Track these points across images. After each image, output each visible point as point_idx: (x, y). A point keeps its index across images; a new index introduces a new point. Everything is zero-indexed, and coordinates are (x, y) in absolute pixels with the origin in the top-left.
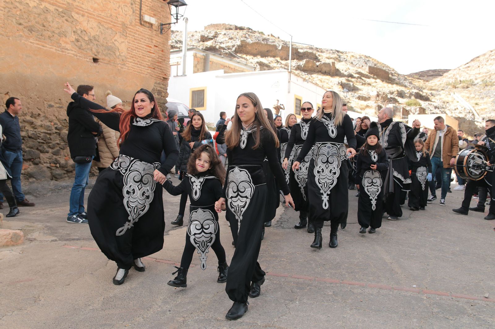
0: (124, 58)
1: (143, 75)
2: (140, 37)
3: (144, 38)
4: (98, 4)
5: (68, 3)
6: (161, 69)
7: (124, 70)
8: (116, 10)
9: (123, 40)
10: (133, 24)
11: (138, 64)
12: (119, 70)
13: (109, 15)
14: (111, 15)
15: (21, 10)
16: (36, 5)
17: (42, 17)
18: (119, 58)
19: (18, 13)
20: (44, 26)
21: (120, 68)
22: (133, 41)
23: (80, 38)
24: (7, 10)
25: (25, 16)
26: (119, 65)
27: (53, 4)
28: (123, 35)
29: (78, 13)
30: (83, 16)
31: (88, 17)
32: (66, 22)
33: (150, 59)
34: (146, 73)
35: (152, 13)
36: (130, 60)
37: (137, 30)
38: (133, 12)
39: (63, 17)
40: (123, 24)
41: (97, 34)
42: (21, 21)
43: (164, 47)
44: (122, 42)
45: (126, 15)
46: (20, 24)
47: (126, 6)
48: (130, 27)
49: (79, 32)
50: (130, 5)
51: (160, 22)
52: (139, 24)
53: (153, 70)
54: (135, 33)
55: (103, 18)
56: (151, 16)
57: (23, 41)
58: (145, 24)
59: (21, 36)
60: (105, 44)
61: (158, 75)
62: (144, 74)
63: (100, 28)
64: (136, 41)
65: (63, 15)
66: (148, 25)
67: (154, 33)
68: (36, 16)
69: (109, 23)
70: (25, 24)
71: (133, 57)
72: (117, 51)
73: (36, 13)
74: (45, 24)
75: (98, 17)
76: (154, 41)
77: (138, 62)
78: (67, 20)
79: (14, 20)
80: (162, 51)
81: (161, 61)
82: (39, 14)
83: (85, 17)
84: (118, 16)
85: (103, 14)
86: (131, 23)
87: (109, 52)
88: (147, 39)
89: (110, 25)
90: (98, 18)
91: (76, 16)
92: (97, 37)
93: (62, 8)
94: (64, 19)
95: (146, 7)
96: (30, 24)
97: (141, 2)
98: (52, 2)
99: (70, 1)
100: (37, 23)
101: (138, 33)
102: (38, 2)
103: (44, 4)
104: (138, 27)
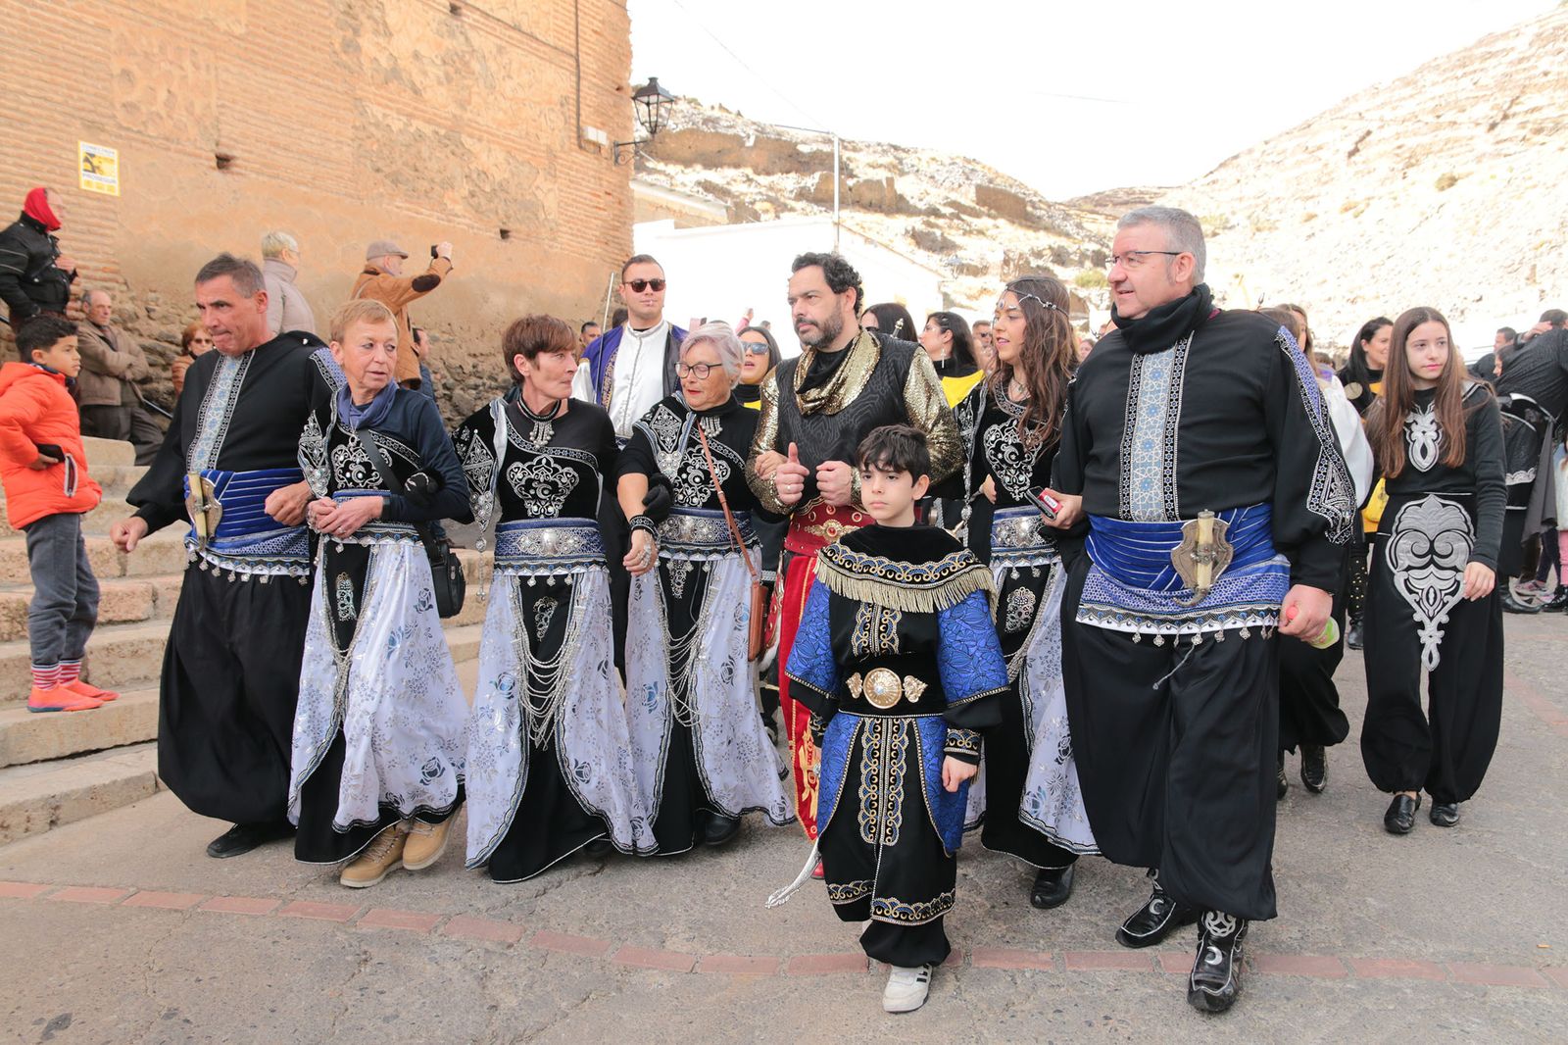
0: (553, 225)
1: (587, 259)
2: (580, 175)
3: (587, 178)
4: (505, 113)
5: (455, 116)
6: (618, 243)
7: (555, 250)
8: (534, 121)
9: (550, 187)
10: (566, 148)
11: (577, 236)
12: (545, 251)
13: (523, 133)
14: (527, 134)
15: (378, 141)
16: (401, 126)
17: (413, 150)
18: (544, 226)
19: (375, 147)
20: (416, 170)
21: (547, 247)
22: (569, 187)
23: (476, 189)
24: (356, 145)
25: (386, 152)
26: (546, 241)
27: (428, 122)
28: (549, 173)
29: (471, 136)
30: (480, 140)
31: (489, 141)
32: (452, 157)
33: (599, 223)
34: (592, 255)
35: (599, 120)
36: (564, 229)
37: (573, 162)
38: (566, 122)
39: (447, 146)
40: (549, 150)
41: (506, 176)
42: (380, 164)
43: (622, 194)
44: (550, 190)
45: (553, 130)
46: (378, 170)
47: (553, 110)
48: (563, 156)
49: (475, 176)
50: (559, 107)
51: (613, 138)
52: (577, 148)
53: (605, 246)
54: (570, 168)
55: (513, 141)
56: (597, 128)
57: (384, 206)
58: (587, 146)
59: (382, 195)
60: (519, 197)
61: (615, 256)
62: (589, 256)
63: (509, 164)
64: (572, 186)
65: (447, 141)
66: (592, 147)
67: (604, 163)
68: (403, 149)
69: (525, 152)
70: (387, 170)
71: (569, 222)
72: (541, 209)
73: (402, 145)
74: (418, 165)
75: (505, 139)
76: (605, 183)
77: (579, 230)
78: (453, 153)
79: (368, 163)
80: (620, 203)
81: (618, 224)
82: (408, 146)
83: (485, 142)
84: (539, 133)
85: (513, 132)
86: (562, 147)
87: (527, 214)
88: (593, 180)
89: (527, 156)
90: (505, 142)
91: (468, 142)
92: (504, 183)
93: (445, 127)
94: (448, 150)
95: (587, 108)
96: (394, 167)
97: (578, 97)
98: (427, 116)
99: (458, 112)
100: (406, 164)
101: (575, 167)
102: (404, 119)
103: (417, 123)
104: (574, 154)
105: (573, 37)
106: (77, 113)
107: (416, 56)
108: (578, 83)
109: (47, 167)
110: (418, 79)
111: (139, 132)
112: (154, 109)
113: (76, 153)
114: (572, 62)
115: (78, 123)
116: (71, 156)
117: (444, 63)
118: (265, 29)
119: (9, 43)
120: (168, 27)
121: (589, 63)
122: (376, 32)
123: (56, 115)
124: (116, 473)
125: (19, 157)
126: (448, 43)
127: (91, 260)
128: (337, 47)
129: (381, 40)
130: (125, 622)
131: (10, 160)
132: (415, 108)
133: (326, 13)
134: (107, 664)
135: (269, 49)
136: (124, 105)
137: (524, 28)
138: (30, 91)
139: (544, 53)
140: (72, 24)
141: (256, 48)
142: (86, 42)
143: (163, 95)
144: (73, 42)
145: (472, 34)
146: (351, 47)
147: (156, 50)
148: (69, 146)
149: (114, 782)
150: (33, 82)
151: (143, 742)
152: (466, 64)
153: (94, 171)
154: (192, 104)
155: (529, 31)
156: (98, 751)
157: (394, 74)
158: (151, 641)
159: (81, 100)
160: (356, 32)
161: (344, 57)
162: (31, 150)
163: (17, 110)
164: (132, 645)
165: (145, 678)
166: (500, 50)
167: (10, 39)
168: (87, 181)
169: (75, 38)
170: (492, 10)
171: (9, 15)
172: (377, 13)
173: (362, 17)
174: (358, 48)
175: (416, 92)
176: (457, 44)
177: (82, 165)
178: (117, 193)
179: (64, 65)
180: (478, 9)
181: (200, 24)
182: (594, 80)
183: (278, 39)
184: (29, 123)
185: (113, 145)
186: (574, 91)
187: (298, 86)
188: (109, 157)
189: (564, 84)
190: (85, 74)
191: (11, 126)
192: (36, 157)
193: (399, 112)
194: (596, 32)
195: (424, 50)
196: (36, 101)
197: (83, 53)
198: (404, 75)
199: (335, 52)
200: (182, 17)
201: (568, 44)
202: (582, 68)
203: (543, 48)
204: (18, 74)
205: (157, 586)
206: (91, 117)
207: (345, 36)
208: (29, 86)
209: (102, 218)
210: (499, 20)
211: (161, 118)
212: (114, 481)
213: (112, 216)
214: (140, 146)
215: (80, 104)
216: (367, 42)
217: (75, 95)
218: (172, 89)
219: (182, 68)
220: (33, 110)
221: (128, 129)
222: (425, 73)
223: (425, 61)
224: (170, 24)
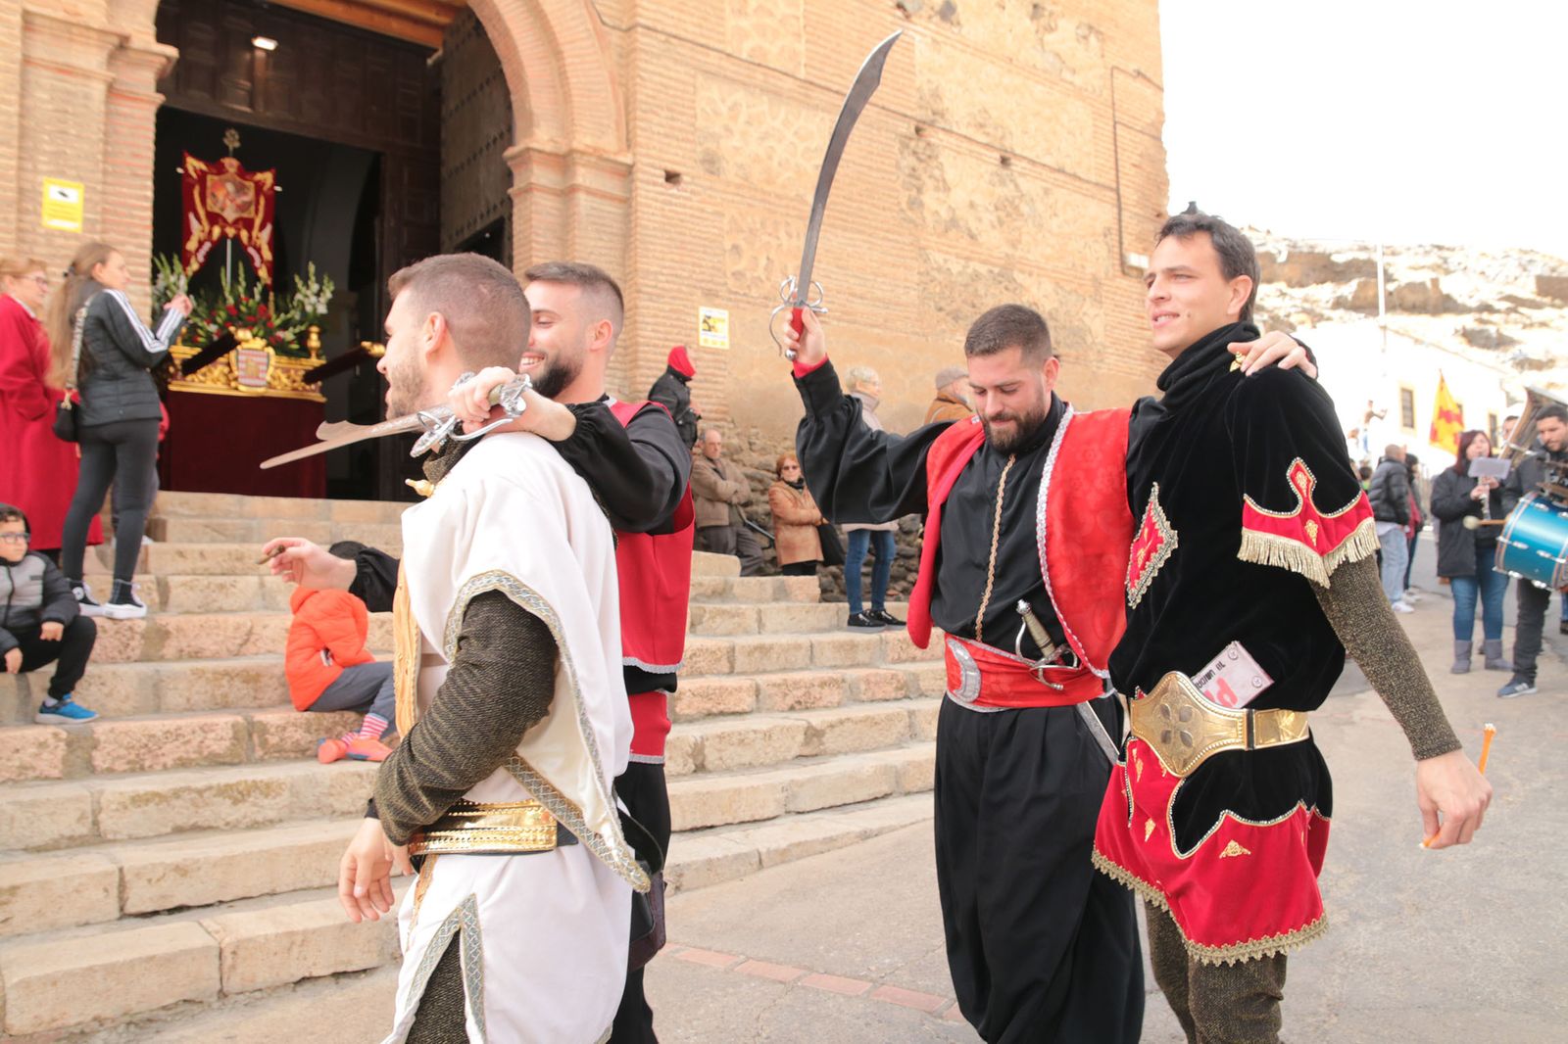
0: (1100, 347)
2: (1124, 299)
4: (1053, 248)
5: (1007, 255)
7: (1102, 371)
8: (1080, 252)
9: (1097, 312)
10: (1110, 275)
11: (1124, 357)
12: (1094, 373)
13: (1070, 265)
14: (1074, 265)
15: (940, 283)
16: (960, 269)
17: (971, 289)
18: (1092, 349)
19: (938, 289)
20: (974, 306)
21: (1094, 369)
22: (1114, 311)
24: (921, 288)
25: (947, 293)
26: (1094, 363)
27: (984, 262)
28: (1095, 300)
29: (1022, 272)
30: (1030, 274)
31: (1038, 275)
35: (1140, 246)
36: (1110, 350)
37: (1117, 287)
38: (1109, 251)
39: (1000, 282)
40: (1095, 279)
42: (942, 304)
44: (1096, 316)
45: (1098, 259)
46: (940, 309)
47: (1097, 241)
48: (1107, 282)
50: (1102, 238)
52: (1119, 274)
54: (1115, 293)
55: (1061, 273)
56: (1139, 253)
57: (947, 340)
58: (1130, 272)
59: (944, 331)
62: (1135, 375)
64: (1117, 309)
65: (1000, 279)
66: (1135, 273)
68: (962, 288)
69: (1072, 282)
70: (948, 309)
71: (1115, 344)
72: (1088, 334)
73: (961, 285)
74: (976, 302)
75: (1053, 271)
77: (1125, 351)
78: (1006, 288)
79: (932, 304)
82: (966, 286)
84: (1085, 264)
85: (1060, 265)
86: (1107, 274)
87: (1076, 339)
89: (1074, 285)
90: (1054, 275)
91: (1020, 277)
93: (999, 266)
94: (1002, 286)
95: (1130, 237)
96: (954, 306)
97: (1120, 227)
98: (983, 257)
99: (1010, 251)
100: (964, 302)
101: (1119, 292)
102: (963, 262)
103: (974, 265)
104: (1118, 280)
105: (1113, 172)
106: (698, 285)
107: (972, 205)
108: (1120, 214)
109: (676, 331)
110: (973, 225)
111: (745, 295)
112: (756, 274)
113: (697, 316)
114: (1113, 195)
115: (699, 292)
116: (693, 320)
117: (997, 208)
118: (844, 197)
119: (651, 236)
120: (767, 206)
121: (1129, 195)
122: (937, 189)
123: (684, 288)
124: (726, 582)
125: (656, 324)
126: (1000, 191)
127: (707, 404)
128: (904, 206)
129: (941, 195)
130: (734, 713)
131: (649, 328)
132: (972, 252)
133: (894, 178)
134: (720, 751)
135: (847, 213)
136: (734, 274)
137: (1068, 169)
138: (664, 271)
139: (1087, 190)
140: (697, 214)
141: (837, 214)
142: (706, 226)
143: (763, 262)
144: (697, 228)
145: (1020, 181)
146: (915, 204)
147: (758, 226)
148: (692, 311)
149: (726, 857)
150: (667, 264)
151: (749, 822)
152: (1016, 208)
153: (710, 330)
154: (786, 267)
155: (1072, 172)
156: (712, 827)
157: (953, 223)
158: (755, 732)
159: (703, 273)
160: (919, 190)
161: (909, 213)
162: (664, 317)
163: (655, 287)
164: (740, 734)
165: (750, 764)
166: (1047, 191)
167: (653, 233)
168: (706, 339)
169: (698, 225)
170: (1037, 157)
171: (653, 214)
172: (937, 173)
173: (925, 177)
174: (922, 204)
175: (972, 237)
176: (1008, 191)
177: (702, 326)
178: (727, 346)
179: (689, 247)
180: (1024, 158)
181: (792, 200)
182: (1136, 210)
183: (855, 205)
184: (663, 297)
185: (725, 307)
186: (1116, 221)
187: (870, 242)
188: (720, 316)
189: (1105, 215)
190: (704, 253)
191: (651, 300)
192: (668, 323)
193: (957, 256)
194: (1134, 166)
195: (978, 199)
196: (670, 278)
197: (704, 236)
198: (961, 223)
199: (902, 210)
200: (778, 196)
201: (1108, 179)
202: (1123, 200)
203: (1085, 186)
204: (657, 258)
205: (760, 682)
206: (710, 286)
207: (910, 196)
208: (665, 268)
209: (715, 368)
210: (1044, 165)
211: (762, 281)
212: (724, 590)
213: (723, 366)
214: (747, 306)
215: (700, 277)
216: (929, 198)
217: (698, 270)
218: (771, 256)
219: (778, 238)
220: (667, 286)
221: (736, 293)
222: (980, 220)
223: (980, 209)
224: (769, 203)
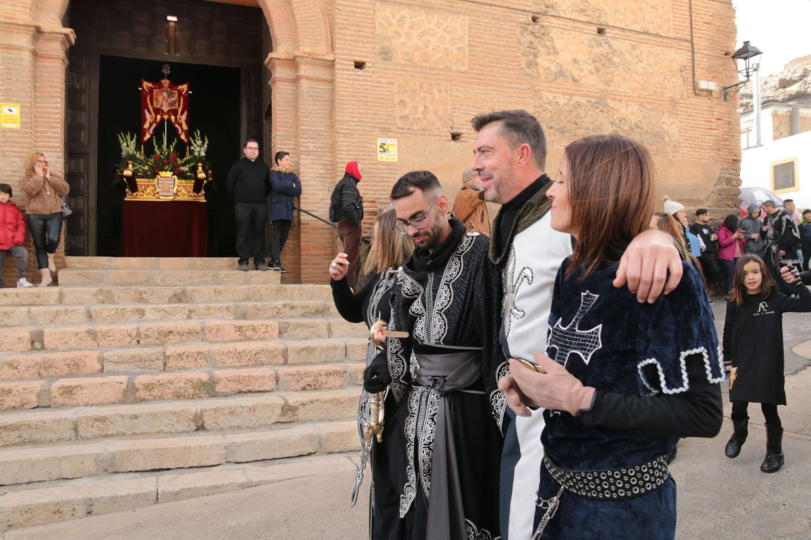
0: (676, 143)
1: (703, 161)
2: (696, 111)
3: (701, 112)
4: (638, 83)
5: (602, 90)
6: (728, 149)
7: (677, 158)
8: (660, 84)
9: (673, 121)
10: (685, 96)
11: (695, 148)
12: (670, 160)
13: (652, 93)
14: (655, 92)
15: (550, 111)
16: (566, 101)
17: (574, 114)
18: (669, 145)
19: (548, 116)
21: (671, 157)
22: (687, 119)
23: (619, 129)
25: (556, 117)
26: (671, 154)
27: (584, 96)
28: (672, 113)
29: (614, 100)
30: (620, 101)
31: (626, 101)
32: (600, 113)
33: (712, 138)
34: (707, 158)
35: (711, 75)
36: (684, 145)
37: (690, 104)
38: (684, 81)
39: (597, 108)
40: (672, 100)
41: (640, 119)
42: (552, 124)
43: (731, 118)
44: (672, 123)
45: (675, 87)
46: (551, 128)
47: (674, 76)
48: (681, 101)
49: (617, 122)
50: (678, 73)
51: (722, 85)
52: (693, 95)
53: (717, 152)
54: (688, 108)
55: (645, 98)
56: (708, 80)
57: (555, 147)
58: (701, 93)
59: (553, 141)
60: (650, 130)
61: (725, 157)
62: (704, 159)
63: (642, 112)
64: (690, 118)
65: (597, 105)
66: (705, 93)
67: (715, 101)
68: (567, 114)
69: (653, 103)
70: (556, 127)
71: (687, 140)
72: (666, 136)
73: (566, 111)
74: (577, 121)
75: (639, 98)
76: (716, 113)
77: (696, 144)
78: (602, 111)
80: (729, 124)
81: (728, 137)
82: (570, 111)
83: (623, 102)
84: (664, 91)
85: (645, 93)
86: (681, 96)
87: (656, 139)
88: (706, 113)
89: (655, 105)
90: (638, 100)
91: (612, 103)
92: (639, 124)
93: (595, 97)
94: (598, 110)
95: (701, 70)
96: (561, 125)
97: (693, 64)
98: (583, 93)
99: (604, 87)
100: (569, 122)
101: (692, 106)
102: (568, 97)
103: (575, 98)
104: (691, 99)
105: (689, 29)
106: (376, 125)
107: (575, 61)
108: (693, 56)
109: (362, 153)
110: (576, 74)
111: (408, 129)
112: (416, 116)
113: (376, 144)
114: (689, 44)
115: (377, 130)
116: (374, 146)
117: (594, 62)
118: (479, 65)
119: (346, 100)
120: (425, 75)
121: (701, 43)
122: (548, 54)
123: (367, 128)
125: (349, 151)
126: (596, 50)
127: (382, 194)
128: (523, 66)
129: (552, 57)
131: (344, 153)
132: (575, 90)
133: (516, 50)
135: (482, 75)
136: (401, 117)
137: (651, 31)
138: (354, 120)
139: (666, 43)
140: (376, 84)
141: (474, 76)
142: (383, 91)
143: (421, 108)
144: (376, 93)
145: (613, 42)
146: (532, 64)
147: (418, 88)
148: (373, 141)
150: (356, 115)
152: (610, 60)
153: (384, 151)
154: (437, 110)
155: (655, 33)
157: (561, 73)
159: (379, 119)
160: (535, 56)
161: (528, 70)
162: (354, 146)
163: (349, 129)
166: (633, 47)
167: (347, 98)
168: (382, 157)
169: (377, 91)
170: (627, 26)
171: (346, 87)
172: (548, 43)
173: (539, 47)
174: (537, 64)
175: (575, 81)
176: (604, 49)
177: (379, 149)
178: (396, 160)
179: (371, 104)
180: (617, 27)
181: (442, 70)
182: (706, 52)
183: (487, 69)
184: (354, 134)
185: (395, 137)
186: (691, 61)
187: (498, 91)
188: (393, 145)
189: (681, 57)
190: (381, 107)
191: (345, 137)
192: (357, 149)
193: (563, 94)
194: (707, 23)
195: (579, 57)
196: (357, 123)
197: (380, 97)
198: (567, 73)
199: (522, 69)
200: (432, 69)
201: (685, 34)
202: (695, 46)
203: (665, 41)
204: (350, 113)
206: (384, 126)
207: (528, 60)
208: (355, 117)
209: (389, 173)
210: (632, 31)
211: (420, 120)
213: (393, 172)
214: (410, 135)
215: (378, 121)
216: (542, 60)
217: (376, 117)
218: (426, 105)
219: (432, 94)
220: (356, 128)
221: (403, 128)
222: (581, 70)
223: (581, 63)
224: (426, 73)
